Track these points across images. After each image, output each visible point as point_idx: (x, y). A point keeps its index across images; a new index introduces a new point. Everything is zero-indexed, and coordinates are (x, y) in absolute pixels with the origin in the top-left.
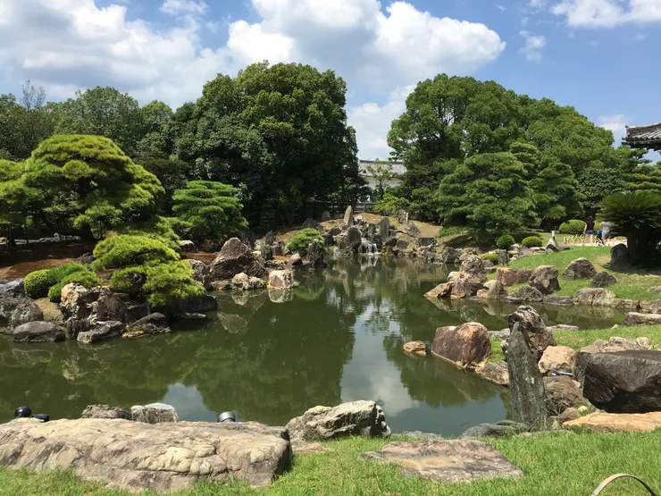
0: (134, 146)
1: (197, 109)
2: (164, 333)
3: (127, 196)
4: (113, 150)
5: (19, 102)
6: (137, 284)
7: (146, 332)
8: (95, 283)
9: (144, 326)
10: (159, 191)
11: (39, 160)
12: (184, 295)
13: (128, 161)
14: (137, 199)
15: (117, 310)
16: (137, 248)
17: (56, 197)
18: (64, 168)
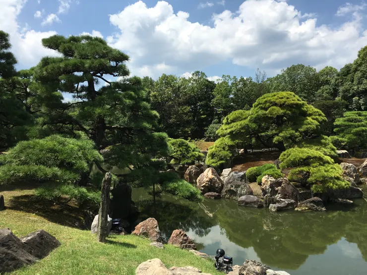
0: (314, 95)
1: (354, 66)
2: (321, 211)
3: (303, 124)
4: (295, 99)
5: (254, 80)
6: (305, 178)
7: (310, 209)
8: (280, 176)
9: (309, 205)
10: (323, 120)
11: (256, 108)
12: (335, 187)
13: (303, 104)
14: (309, 126)
15: (292, 193)
16: (304, 156)
17: (271, 127)
18: (268, 111)
